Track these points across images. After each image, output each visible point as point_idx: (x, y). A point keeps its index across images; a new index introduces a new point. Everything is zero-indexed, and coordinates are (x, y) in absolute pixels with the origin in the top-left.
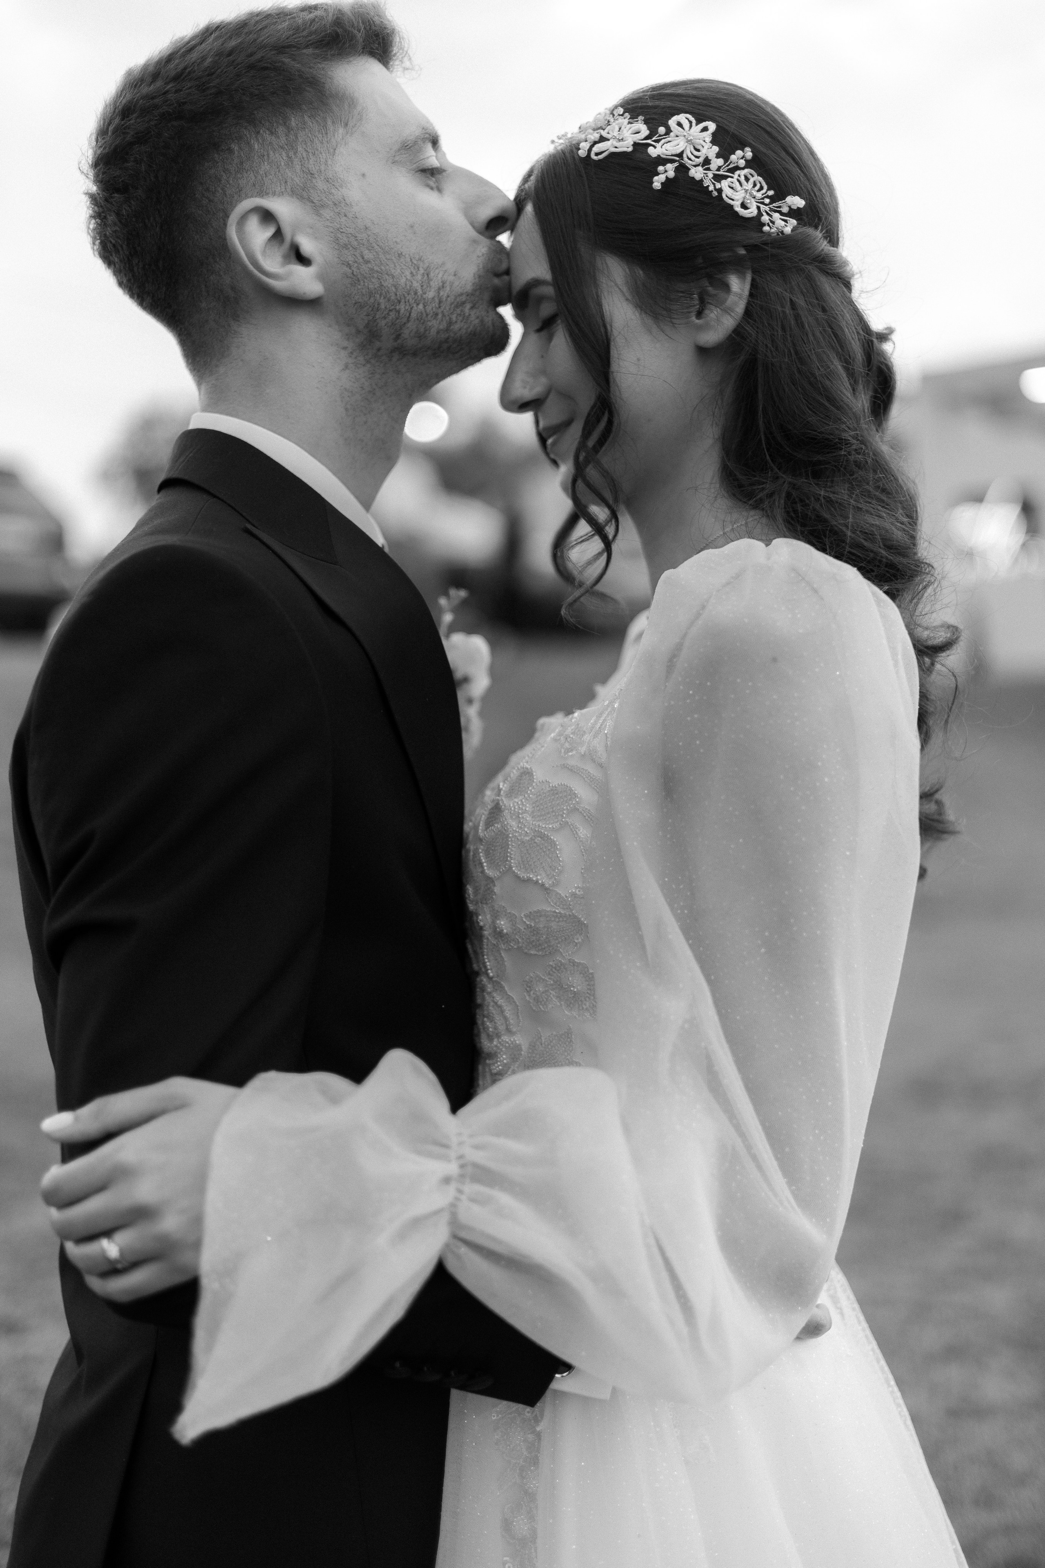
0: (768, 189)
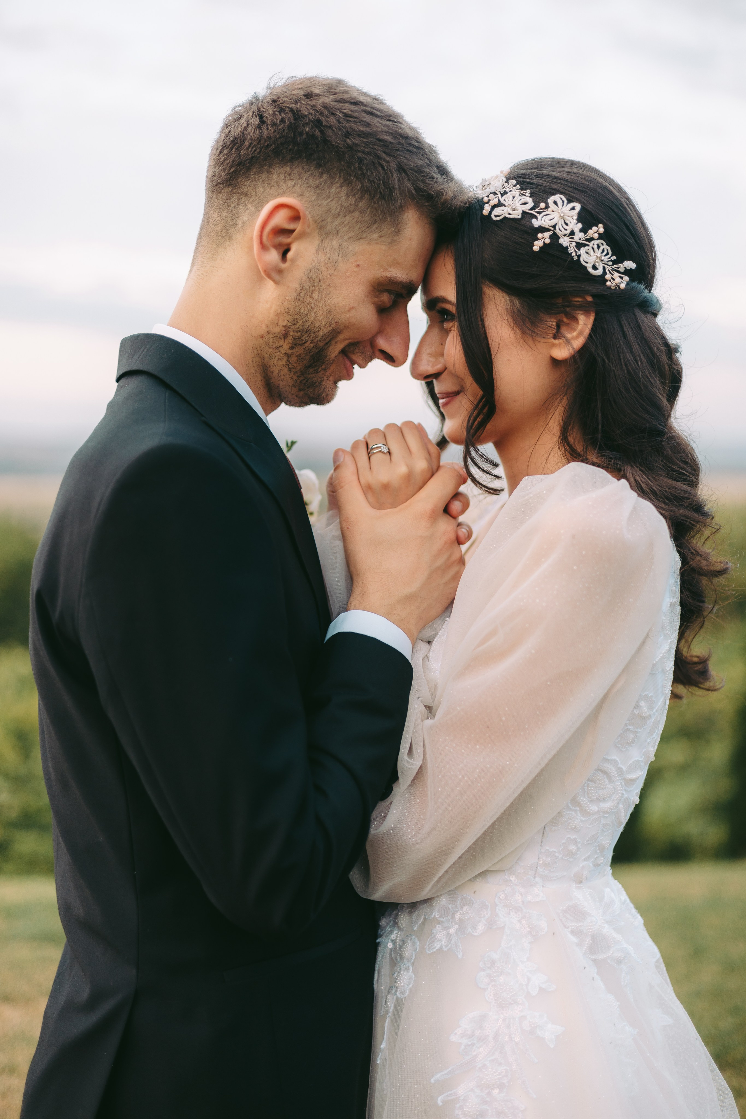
0: (612, 255)
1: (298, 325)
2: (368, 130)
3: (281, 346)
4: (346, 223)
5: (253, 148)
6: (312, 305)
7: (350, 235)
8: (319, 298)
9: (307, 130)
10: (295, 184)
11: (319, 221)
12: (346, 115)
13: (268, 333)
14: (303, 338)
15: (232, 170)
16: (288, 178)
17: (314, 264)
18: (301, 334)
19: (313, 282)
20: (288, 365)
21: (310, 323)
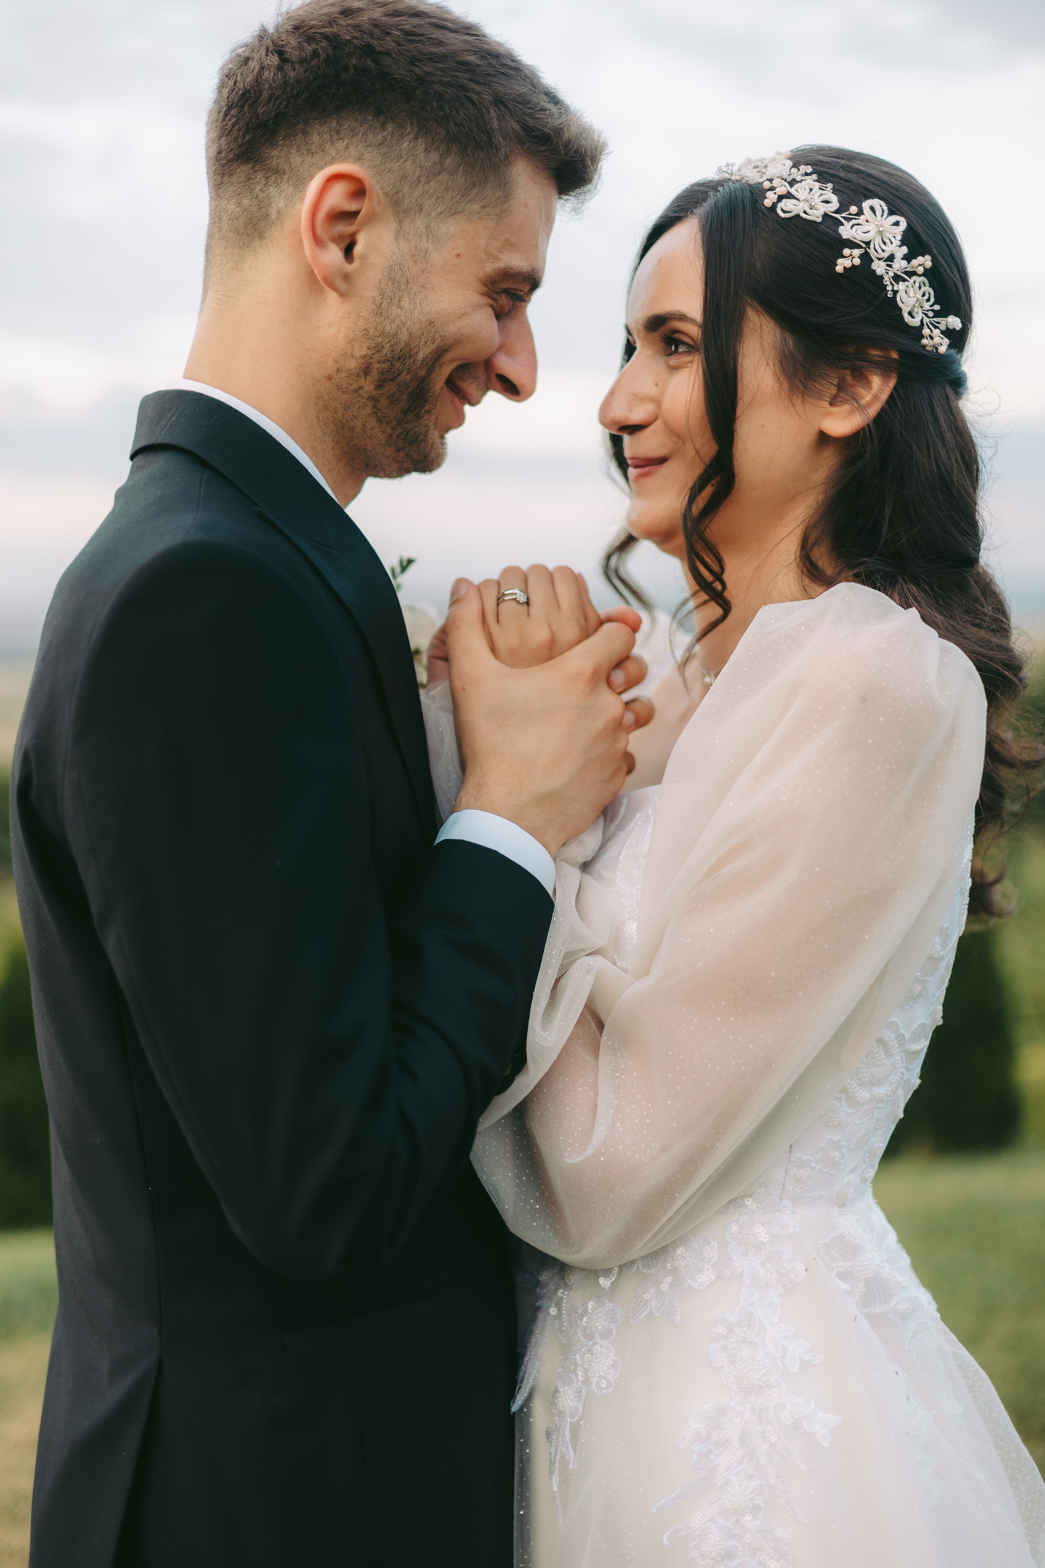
0: (935, 303)
1: (385, 351)
2: (442, 49)
3: (361, 388)
4: (431, 191)
5: (276, 100)
6: (403, 318)
7: (439, 210)
8: (412, 306)
9: (354, 61)
10: (348, 144)
11: (392, 193)
12: (406, 33)
13: (338, 370)
14: (395, 368)
15: (248, 137)
16: (335, 137)
17: (395, 258)
18: (391, 364)
19: (398, 285)
20: (376, 413)
21: (403, 344)
